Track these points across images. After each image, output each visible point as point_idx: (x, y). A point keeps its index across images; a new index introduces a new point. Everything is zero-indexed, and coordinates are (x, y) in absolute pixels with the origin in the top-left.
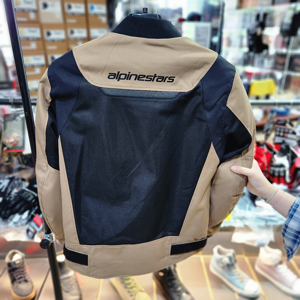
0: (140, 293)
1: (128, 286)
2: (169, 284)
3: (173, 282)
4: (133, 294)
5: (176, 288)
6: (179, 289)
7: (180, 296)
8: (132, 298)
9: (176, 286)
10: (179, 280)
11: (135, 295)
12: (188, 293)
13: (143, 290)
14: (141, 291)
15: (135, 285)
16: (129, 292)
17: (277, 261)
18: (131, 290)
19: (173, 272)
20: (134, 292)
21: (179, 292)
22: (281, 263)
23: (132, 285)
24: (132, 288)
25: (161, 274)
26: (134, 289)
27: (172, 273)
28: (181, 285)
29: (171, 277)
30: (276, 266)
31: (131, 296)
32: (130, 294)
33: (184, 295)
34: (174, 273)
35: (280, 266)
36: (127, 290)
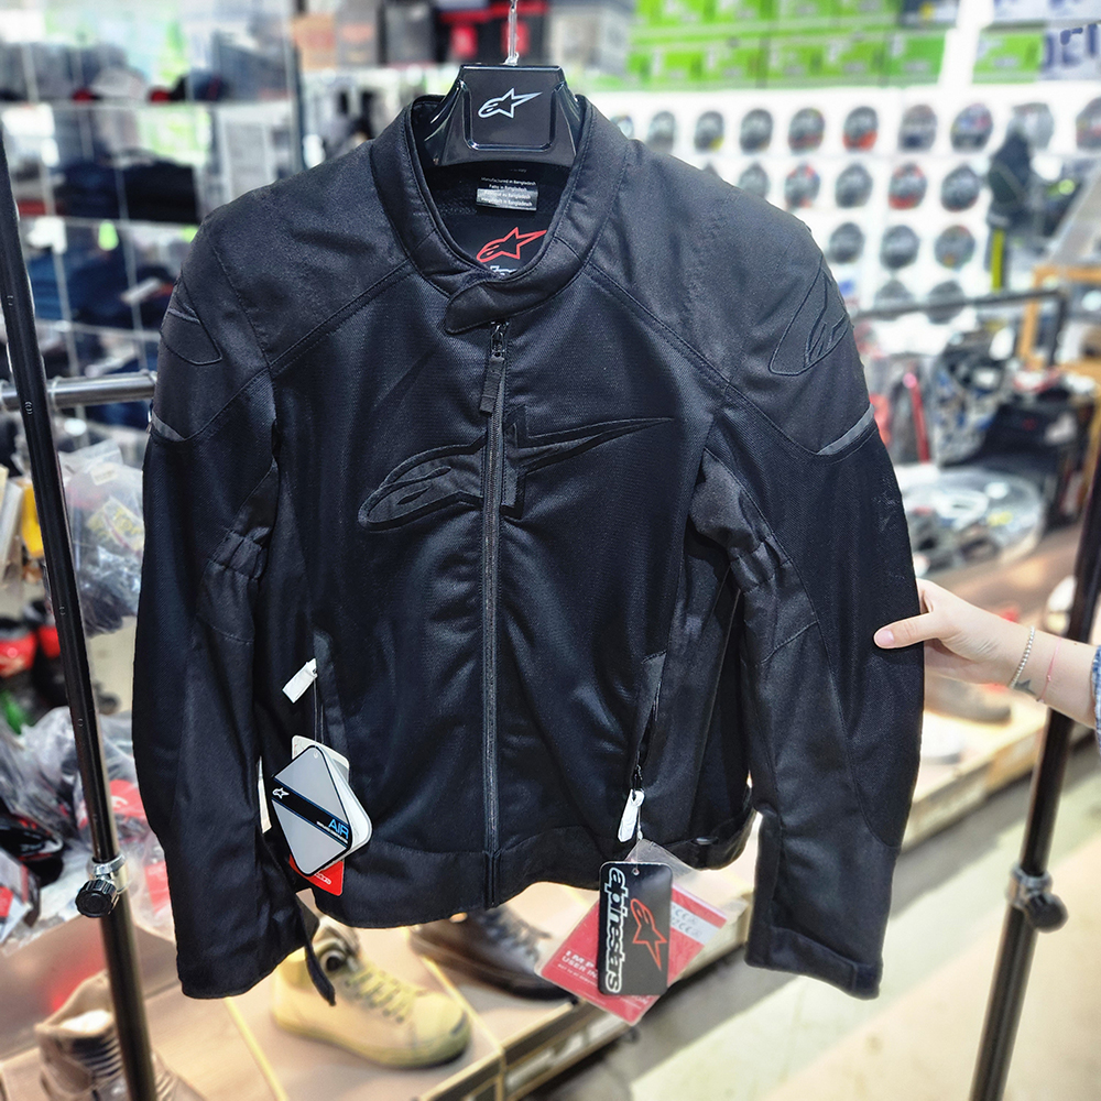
0: (421, 1001)
1: (378, 998)
3: (501, 921)
4: (402, 1013)
5: (515, 935)
6: (524, 933)
7: (533, 952)
8: (405, 1025)
9: (512, 931)
10: (512, 914)
11: (410, 1011)
12: (546, 936)
13: (421, 989)
14: (420, 994)
15: (395, 987)
16: (386, 1013)
18: (391, 1006)
20: (402, 1005)
21: (526, 942)
23: (388, 988)
24: (389, 998)
25: (460, 917)
26: (398, 998)
28: (523, 924)
32: (392, 1019)
36: (378, 1011)
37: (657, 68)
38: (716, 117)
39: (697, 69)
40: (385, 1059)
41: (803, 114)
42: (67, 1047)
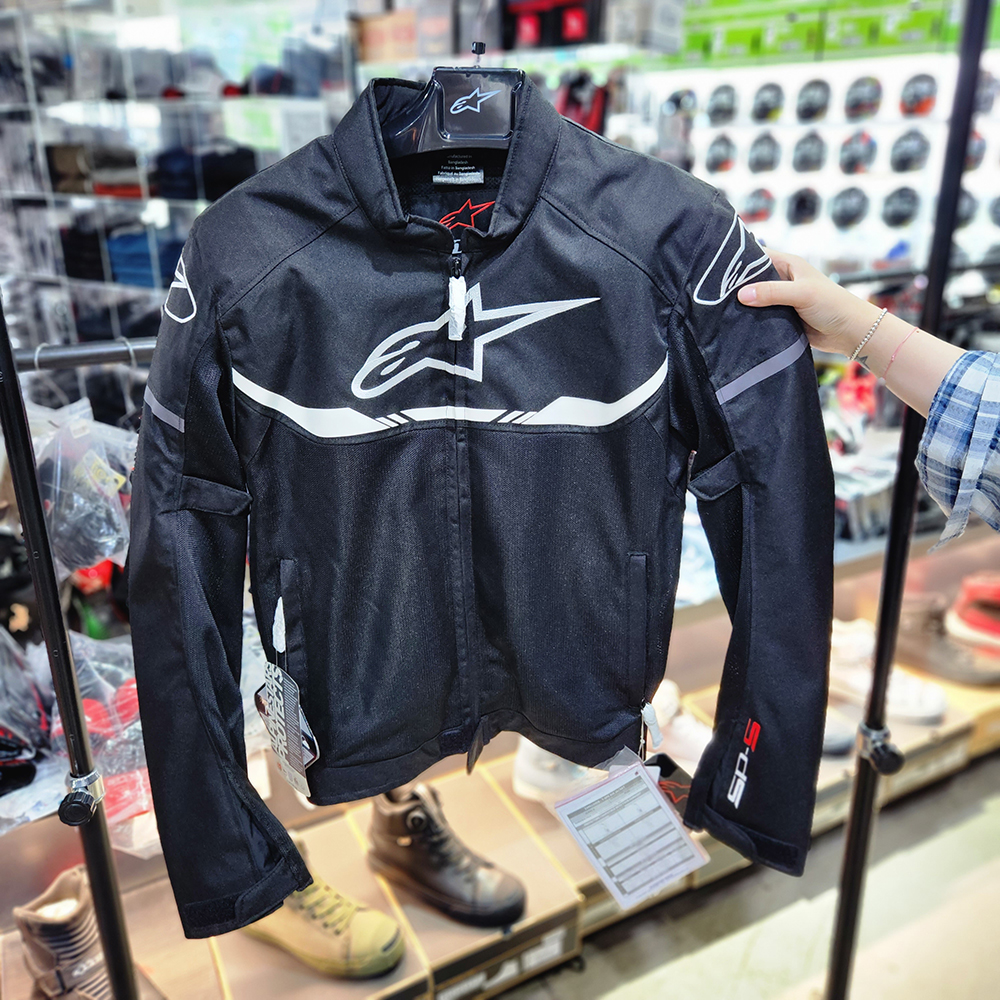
0: (360, 915)
1: (319, 911)
2: (435, 859)
3: (445, 849)
4: (340, 926)
5: (457, 863)
6: (466, 861)
7: (472, 880)
8: (341, 937)
9: (454, 859)
10: (458, 842)
11: (347, 926)
12: (489, 865)
13: (362, 905)
14: (360, 909)
15: (338, 901)
16: (326, 925)
17: (673, 710)
18: (330, 919)
19: (438, 821)
20: (340, 920)
21: (467, 870)
22: (679, 712)
23: (330, 902)
24: (330, 912)
25: (405, 841)
26: (339, 912)
27: (436, 826)
28: (466, 851)
29: (435, 839)
30: (670, 723)
31: (338, 933)
32: (330, 930)
33: (482, 873)
34: (441, 826)
35: (679, 721)
36: (318, 923)
37: (718, 45)
38: (775, 88)
39: (756, 44)
40: (323, 967)
41: (860, 83)
42: (36, 931)
